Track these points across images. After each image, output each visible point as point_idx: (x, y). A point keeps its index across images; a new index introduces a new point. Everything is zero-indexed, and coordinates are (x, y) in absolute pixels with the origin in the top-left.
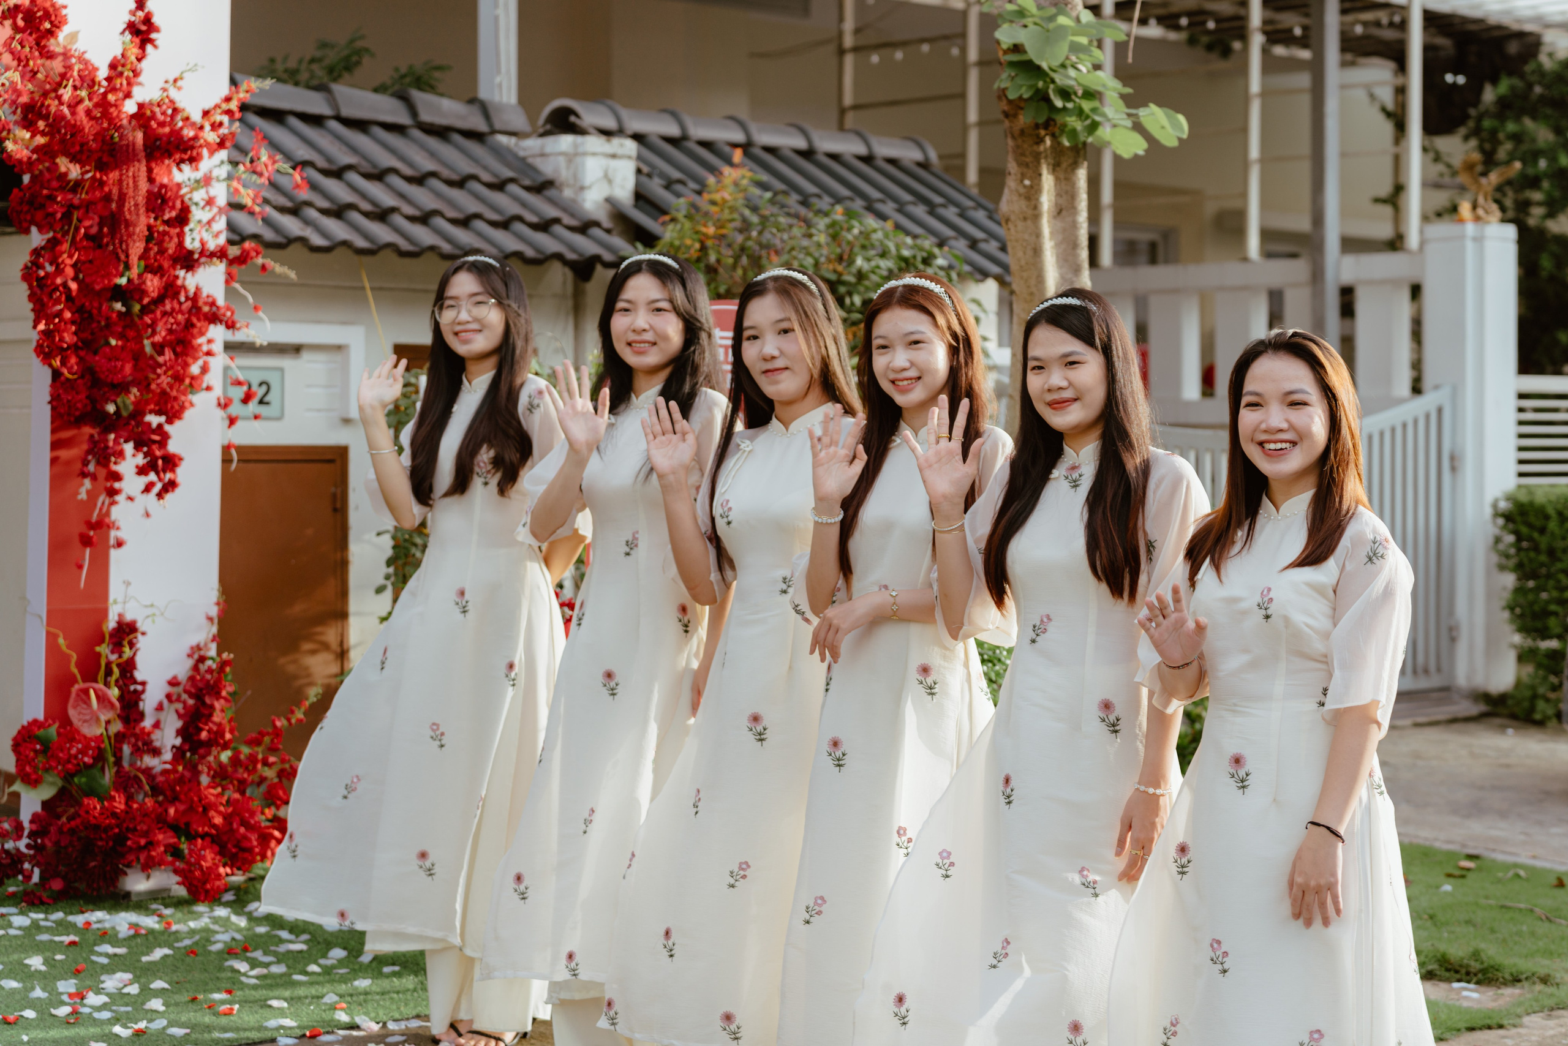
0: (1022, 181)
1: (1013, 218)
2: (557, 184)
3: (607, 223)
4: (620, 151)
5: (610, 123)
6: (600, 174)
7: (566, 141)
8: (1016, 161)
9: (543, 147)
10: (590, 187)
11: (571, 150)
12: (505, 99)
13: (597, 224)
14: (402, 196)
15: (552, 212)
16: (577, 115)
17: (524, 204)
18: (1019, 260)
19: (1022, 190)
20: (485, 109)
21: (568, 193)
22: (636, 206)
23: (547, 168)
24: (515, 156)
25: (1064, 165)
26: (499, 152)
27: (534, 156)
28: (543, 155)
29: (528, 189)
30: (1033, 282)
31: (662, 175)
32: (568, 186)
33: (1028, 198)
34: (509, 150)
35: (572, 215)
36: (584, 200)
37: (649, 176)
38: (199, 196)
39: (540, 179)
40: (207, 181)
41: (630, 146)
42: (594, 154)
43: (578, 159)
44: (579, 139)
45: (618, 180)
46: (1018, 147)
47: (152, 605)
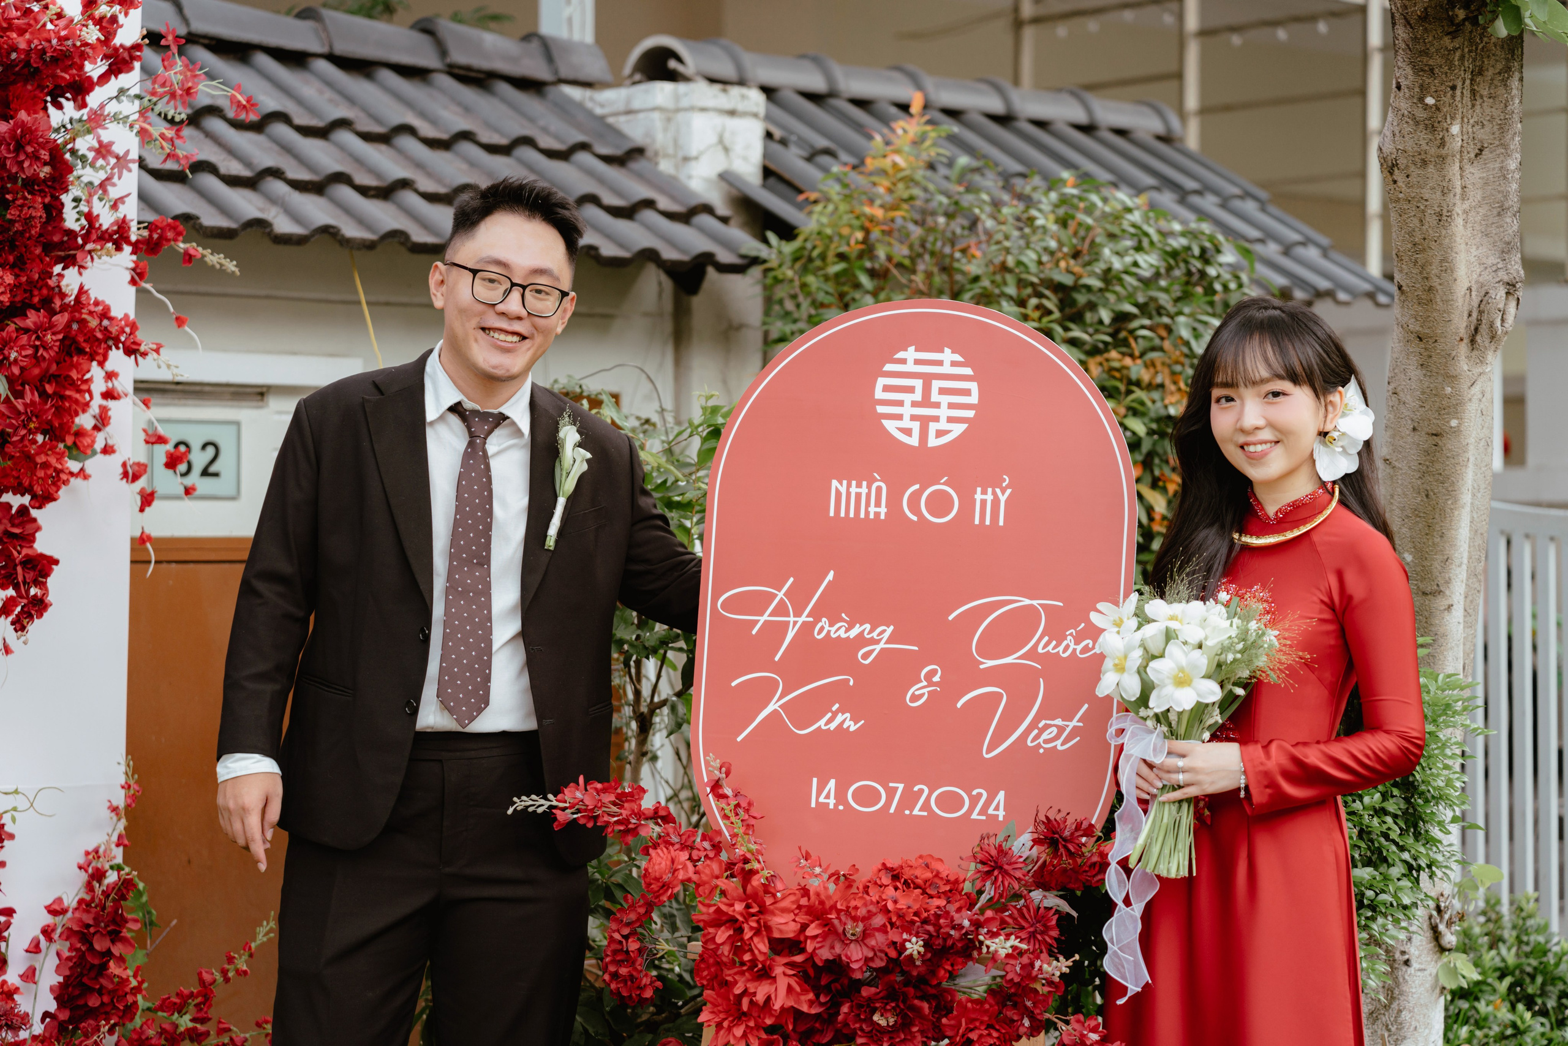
0: (1421, 100)
1: (1402, 162)
2: (649, 153)
3: (722, 210)
4: (740, 107)
5: (727, 70)
6: (713, 139)
7: (662, 92)
8: (1413, 64)
9: (628, 101)
10: (696, 158)
11: (670, 104)
12: (576, 37)
13: (708, 209)
14: (419, 165)
15: (643, 192)
16: (679, 59)
17: (601, 180)
18: (1411, 234)
19: (1421, 114)
20: (548, 48)
21: (665, 166)
22: (764, 186)
23: (635, 131)
24: (590, 114)
25: (1489, 73)
26: (566, 109)
27: (616, 114)
28: (629, 112)
29: (608, 159)
30: (1434, 270)
31: (802, 142)
32: (666, 156)
33: (1433, 129)
34: (580, 106)
35: (673, 198)
36: (690, 177)
37: (783, 142)
38: (84, 144)
39: (627, 146)
40: (97, 120)
41: (756, 99)
42: (703, 110)
43: (680, 117)
44: (681, 87)
45: (738, 148)
46: (1415, 39)
47: (16, 792)
